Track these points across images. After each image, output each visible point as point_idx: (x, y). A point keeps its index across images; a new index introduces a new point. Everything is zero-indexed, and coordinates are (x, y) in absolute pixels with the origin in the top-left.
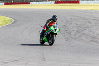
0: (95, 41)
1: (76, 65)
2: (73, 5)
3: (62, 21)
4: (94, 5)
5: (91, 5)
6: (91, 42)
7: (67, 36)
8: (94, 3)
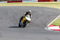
0: (32, 25)
1: (21, 39)
2: (19, 4)
3: (12, 13)
4: (31, 3)
5: (29, 3)
6: (30, 26)
7: (15, 22)
8: (31, 2)
